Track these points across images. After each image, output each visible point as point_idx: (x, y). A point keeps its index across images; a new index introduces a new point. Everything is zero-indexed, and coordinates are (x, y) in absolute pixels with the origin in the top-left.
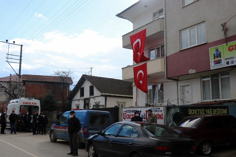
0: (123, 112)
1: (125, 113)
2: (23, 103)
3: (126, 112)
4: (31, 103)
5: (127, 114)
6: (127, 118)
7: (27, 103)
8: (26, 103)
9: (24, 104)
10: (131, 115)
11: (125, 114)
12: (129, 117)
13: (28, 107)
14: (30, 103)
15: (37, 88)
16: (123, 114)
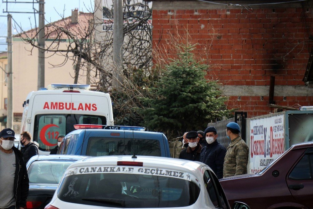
1: (252, 135)
2: (46, 106)
4: (76, 106)
7: (60, 105)
8: (54, 105)
9: (47, 111)
13: (64, 118)
14: (72, 105)
15: (203, 26)
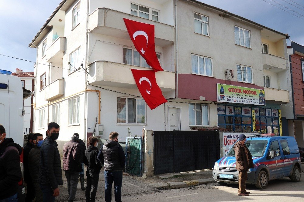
0: (223, 136)
1: (225, 138)
3: (227, 137)
5: (228, 139)
6: (228, 144)
10: (232, 140)
11: (226, 140)
12: (230, 142)
16: (223, 140)
